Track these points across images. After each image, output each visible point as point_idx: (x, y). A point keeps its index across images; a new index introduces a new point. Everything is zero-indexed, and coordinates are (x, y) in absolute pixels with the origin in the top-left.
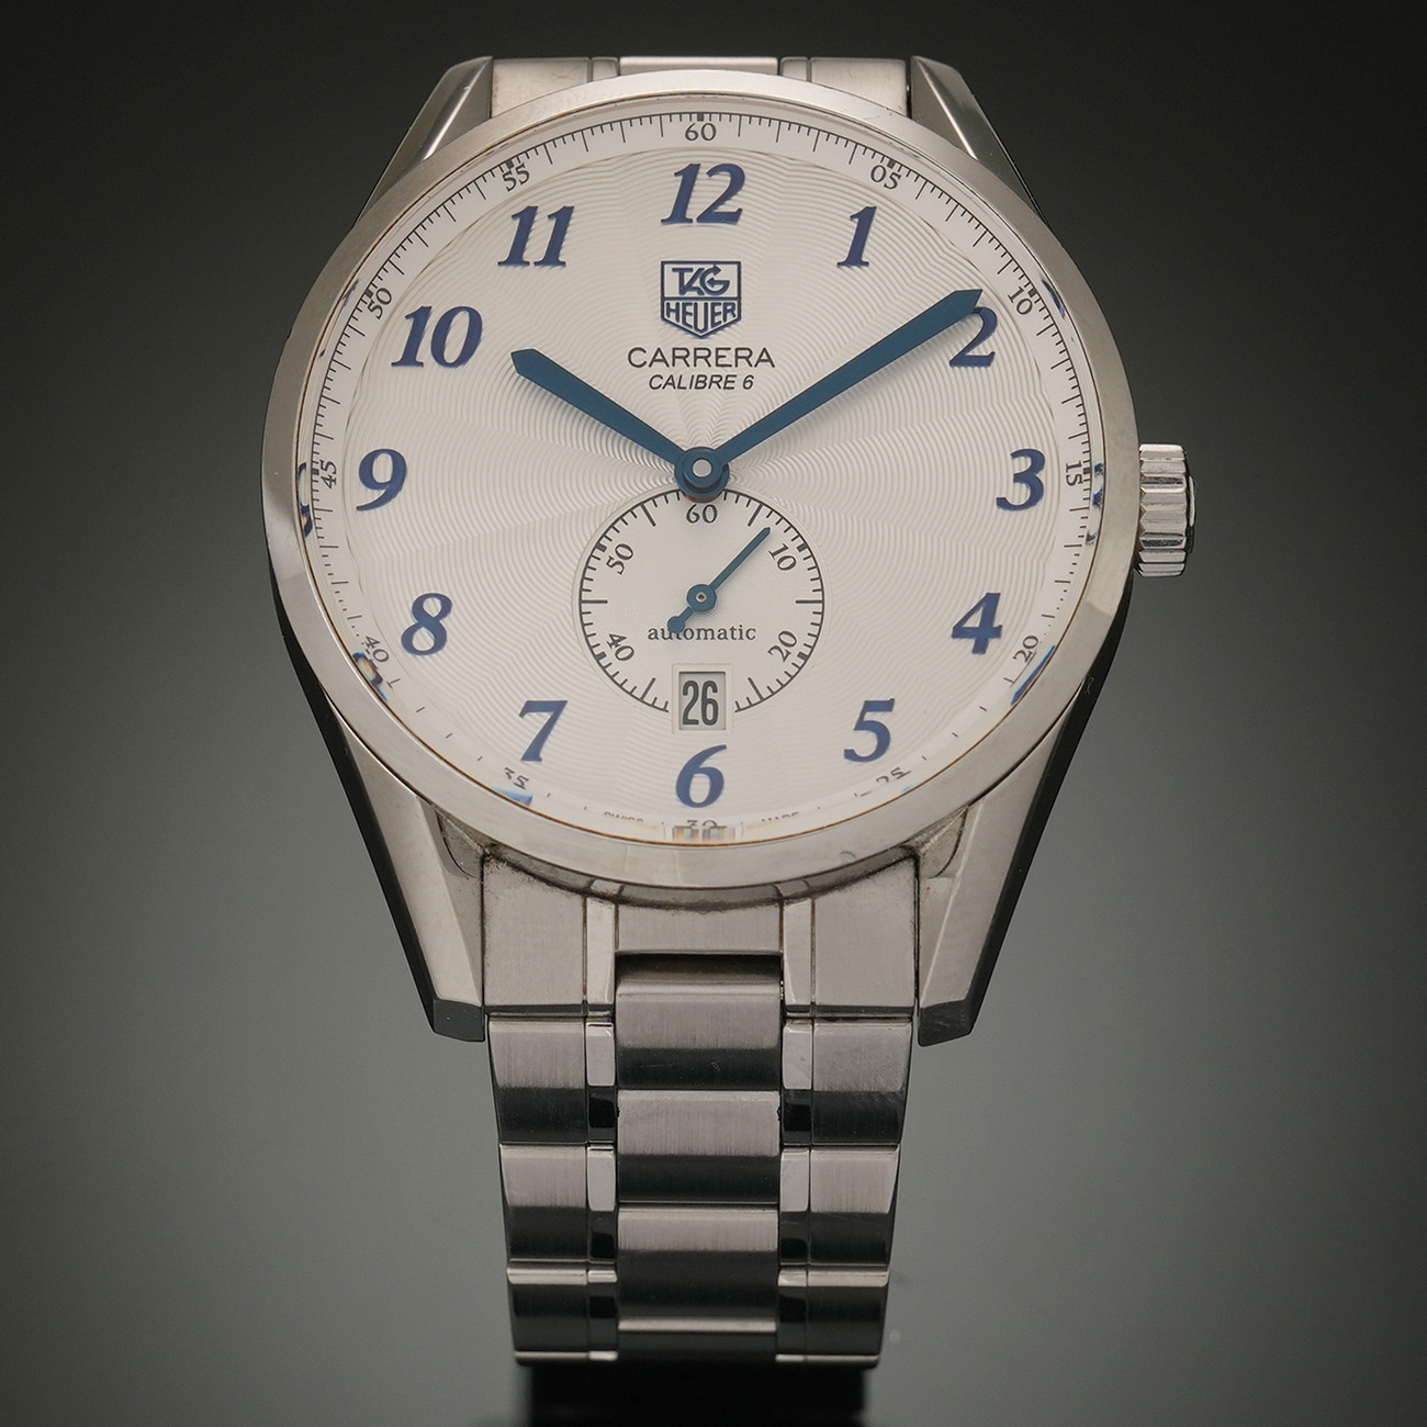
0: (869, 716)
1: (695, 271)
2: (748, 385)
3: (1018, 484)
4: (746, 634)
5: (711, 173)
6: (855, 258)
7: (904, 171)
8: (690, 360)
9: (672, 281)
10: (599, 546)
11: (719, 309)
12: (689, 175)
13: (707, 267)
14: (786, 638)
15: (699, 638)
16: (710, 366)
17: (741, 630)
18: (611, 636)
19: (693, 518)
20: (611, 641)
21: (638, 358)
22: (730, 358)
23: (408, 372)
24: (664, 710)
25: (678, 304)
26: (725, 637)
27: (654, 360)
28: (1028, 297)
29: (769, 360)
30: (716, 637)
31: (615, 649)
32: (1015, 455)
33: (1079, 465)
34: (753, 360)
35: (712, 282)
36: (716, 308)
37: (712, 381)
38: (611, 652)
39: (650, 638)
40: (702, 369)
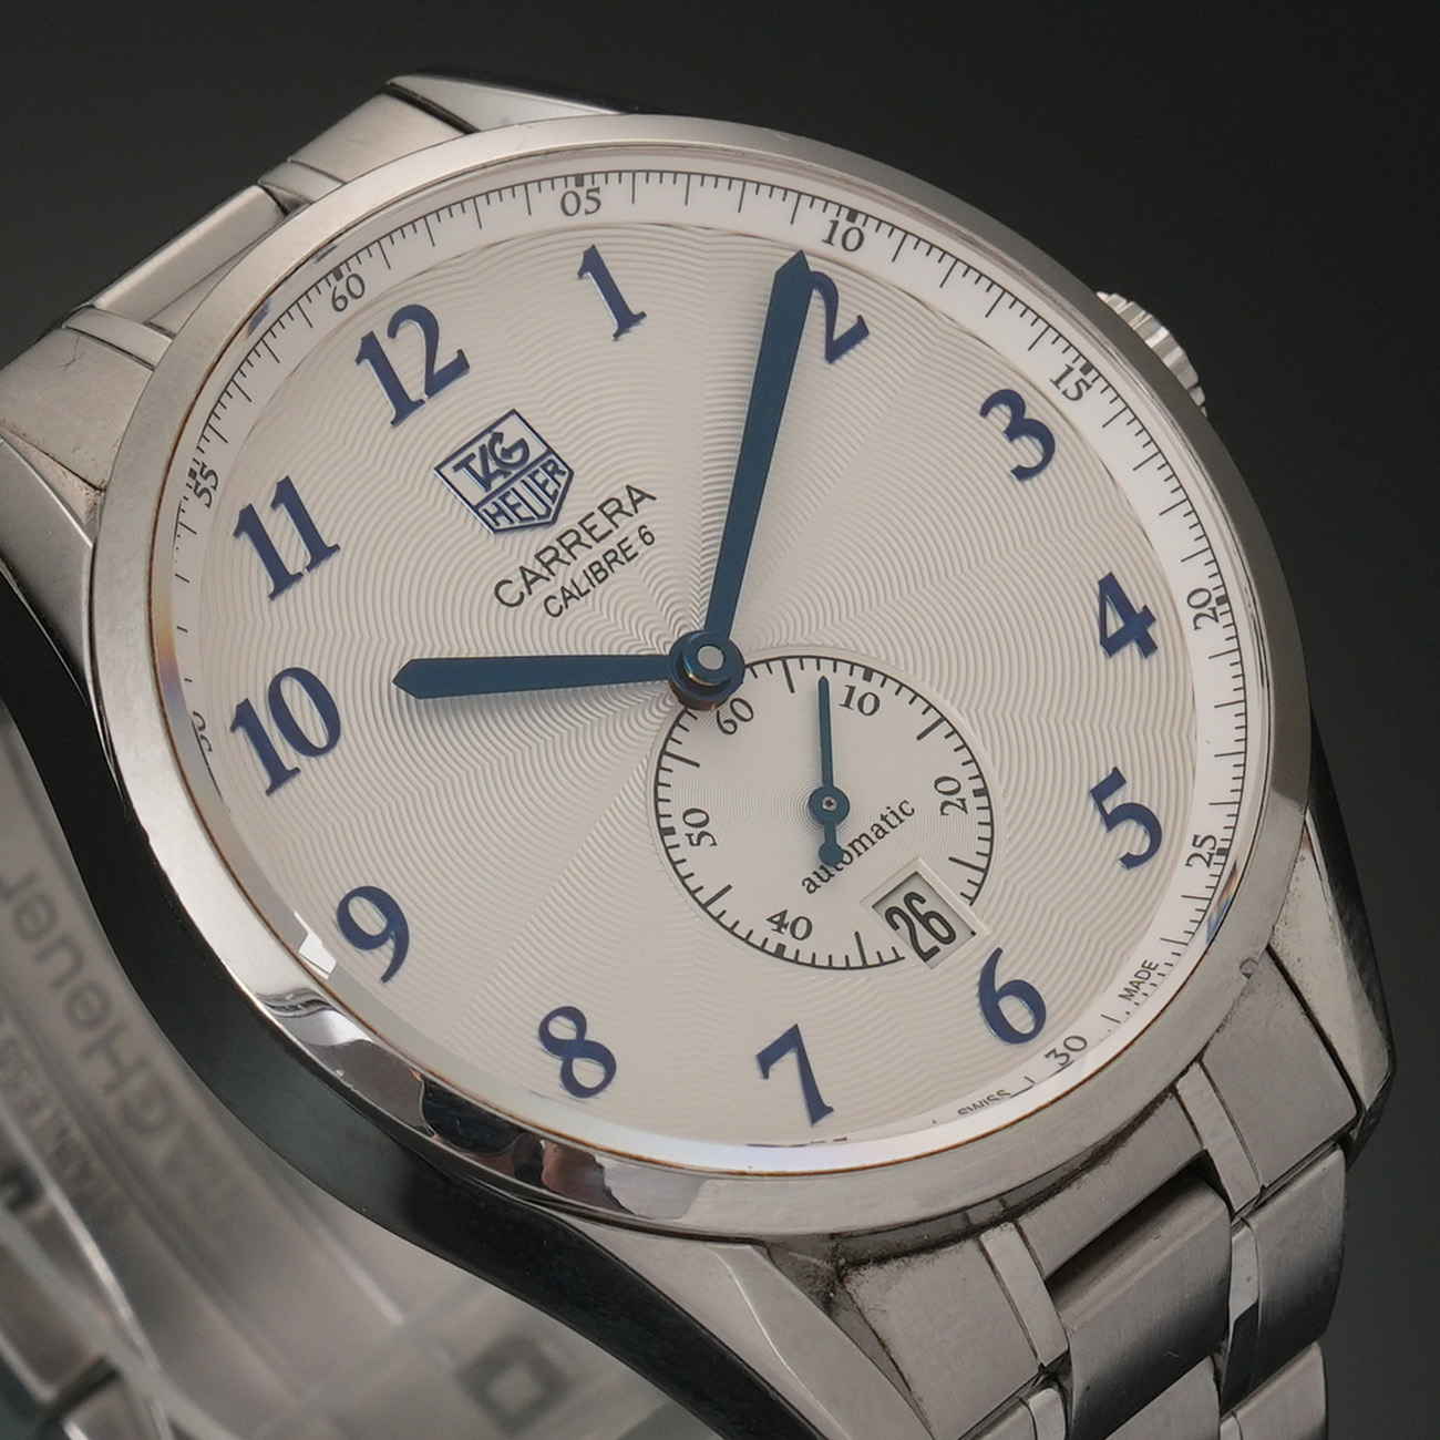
0: (1109, 806)
1: (477, 453)
2: (648, 538)
3: (1017, 442)
4: (902, 813)
5: (392, 332)
6: (626, 319)
7: (600, 179)
8: (564, 555)
9: (463, 480)
10: (665, 832)
12: (371, 350)
13: (486, 440)
14: (945, 786)
15: (859, 854)
16: (590, 547)
17: (892, 812)
18: (770, 920)
19: (730, 727)
20: (775, 927)
21: (509, 593)
22: (604, 525)
23: (289, 789)
24: (898, 958)
25: (494, 503)
26: (885, 833)
27: (528, 584)
28: (850, 225)
29: (644, 496)
30: (874, 839)
31: (787, 931)
32: (985, 411)
33: (1070, 370)
34: (629, 508)
35: (507, 453)
36: (537, 478)
37: (609, 564)
38: (785, 937)
39: (810, 892)
40: (585, 557)
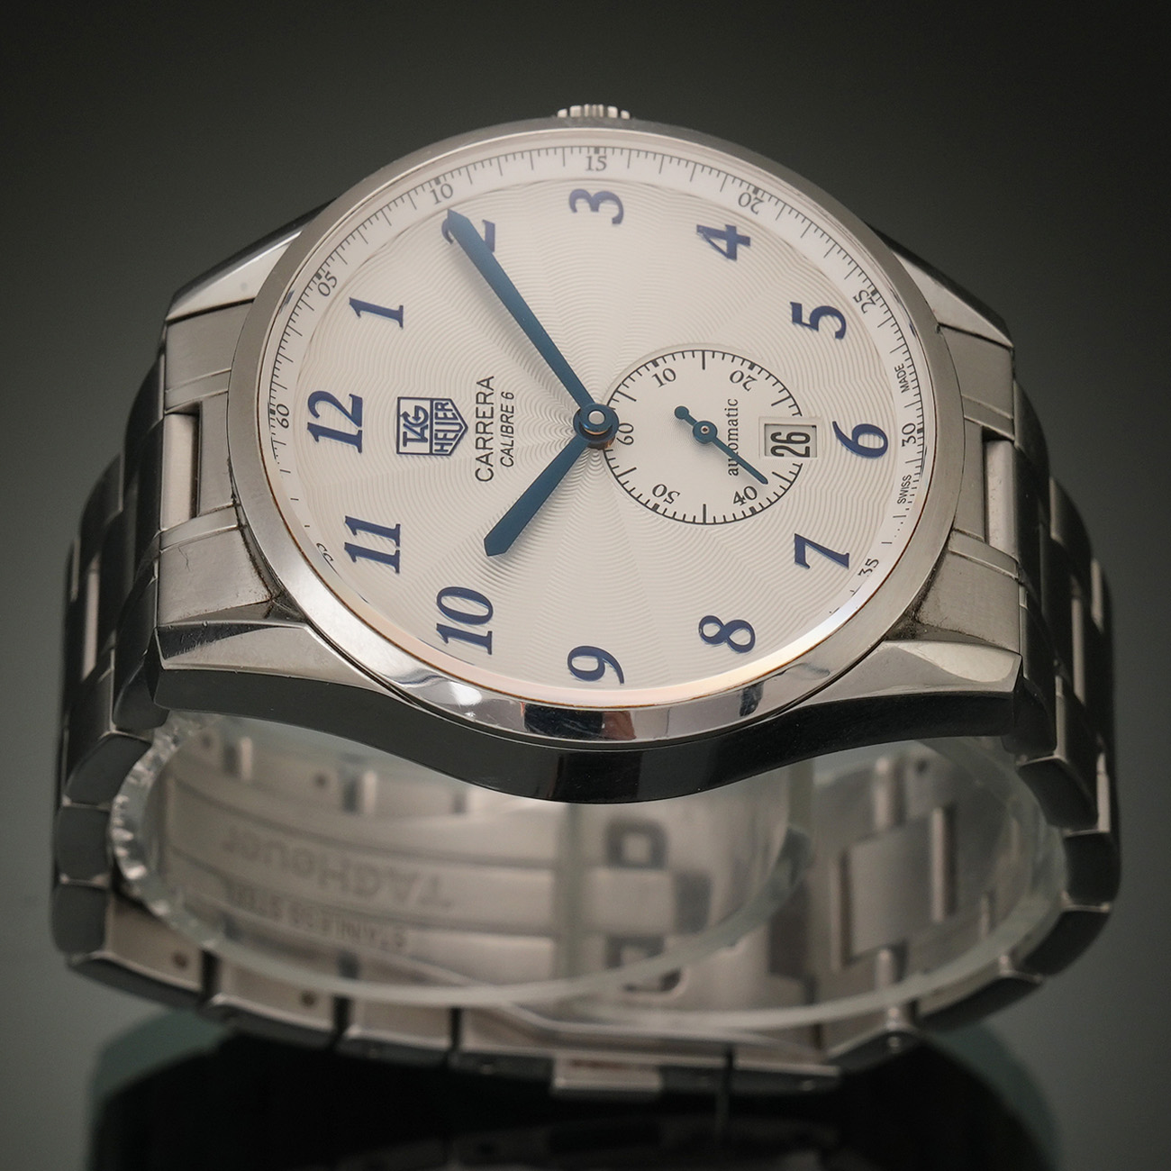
0: (806, 319)
1: (405, 430)
2: (509, 396)
3: (600, 209)
4: (733, 407)
5: (317, 416)
6: (397, 315)
7: (325, 267)
8: (487, 437)
10: (655, 508)
11: (441, 414)
12: (317, 432)
13: (402, 421)
14: (736, 378)
15: (737, 440)
16: (492, 423)
17: (729, 410)
18: (735, 502)
19: (629, 440)
20: (740, 503)
21: (484, 474)
22: (487, 409)
23: (496, 643)
24: (800, 467)
25: (436, 444)
26: (736, 421)
27: (487, 463)
28: (440, 186)
29: (488, 380)
30: (735, 427)
31: (746, 500)
32: (574, 210)
33: (590, 158)
34: (488, 392)
35: (417, 417)
36: (439, 416)
37: (507, 421)
38: (749, 503)
39: (737, 474)
40: (495, 428)
